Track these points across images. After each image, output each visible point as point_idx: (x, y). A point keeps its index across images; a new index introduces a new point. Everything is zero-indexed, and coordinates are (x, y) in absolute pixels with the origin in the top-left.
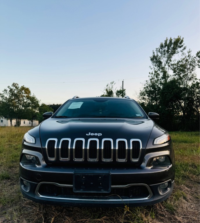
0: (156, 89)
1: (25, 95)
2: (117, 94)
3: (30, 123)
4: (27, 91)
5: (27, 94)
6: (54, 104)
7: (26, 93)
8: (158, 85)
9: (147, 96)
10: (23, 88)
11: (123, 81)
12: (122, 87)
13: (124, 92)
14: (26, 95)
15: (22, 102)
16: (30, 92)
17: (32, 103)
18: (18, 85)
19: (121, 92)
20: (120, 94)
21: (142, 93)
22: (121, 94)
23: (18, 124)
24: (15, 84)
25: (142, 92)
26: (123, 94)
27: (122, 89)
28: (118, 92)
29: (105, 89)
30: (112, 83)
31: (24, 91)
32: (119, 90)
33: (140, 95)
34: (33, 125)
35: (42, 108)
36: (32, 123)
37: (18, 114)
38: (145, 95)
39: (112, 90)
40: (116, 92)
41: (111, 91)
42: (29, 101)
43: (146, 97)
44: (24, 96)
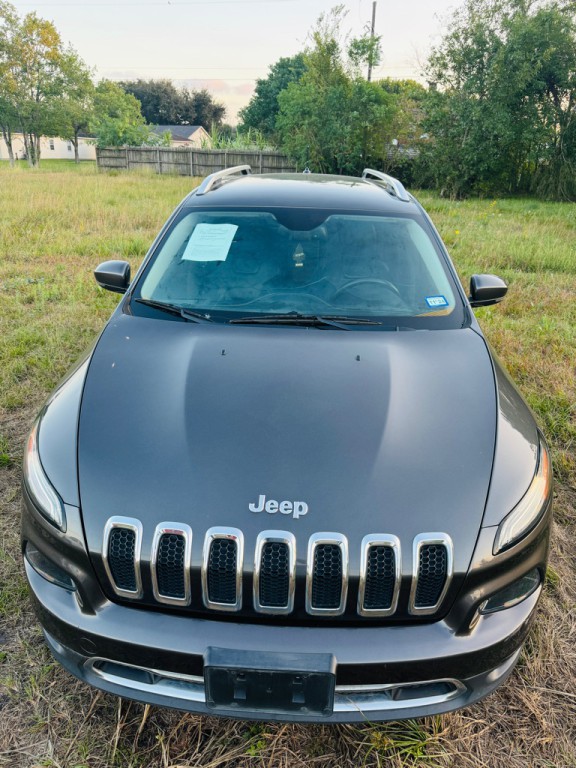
0: (485, 43)
1: (44, 49)
2: (351, 53)
3: (69, 148)
4: (48, 33)
5: (49, 46)
6: (140, 82)
7: (45, 42)
8: (493, 31)
9: (454, 68)
10: (33, 23)
11: (375, 4)
12: (370, 25)
13: (375, 47)
14: (46, 49)
15: (36, 75)
16: (56, 38)
17: (70, 82)
18: (12, 7)
19: (366, 49)
20: (363, 53)
21: (438, 58)
22: (366, 56)
23: (32, 154)
24: (5, 7)
25: (438, 55)
26: (370, 56)
27: (369, 35)
28: (355, 45)
29: (312, 33)
30: (337, 11)
31: (38, 35)
32: (359, 39)
33: (430, 64)
34: (80, 157)
35: (103, 96)
36: (76, 151)
37: (27, 118)
38: (445, 66)
39: (337, 40)
40: (349, 45)
41: (333, 41)
42: (58, 73)
43: (450, 73)
44: (41, 55)
